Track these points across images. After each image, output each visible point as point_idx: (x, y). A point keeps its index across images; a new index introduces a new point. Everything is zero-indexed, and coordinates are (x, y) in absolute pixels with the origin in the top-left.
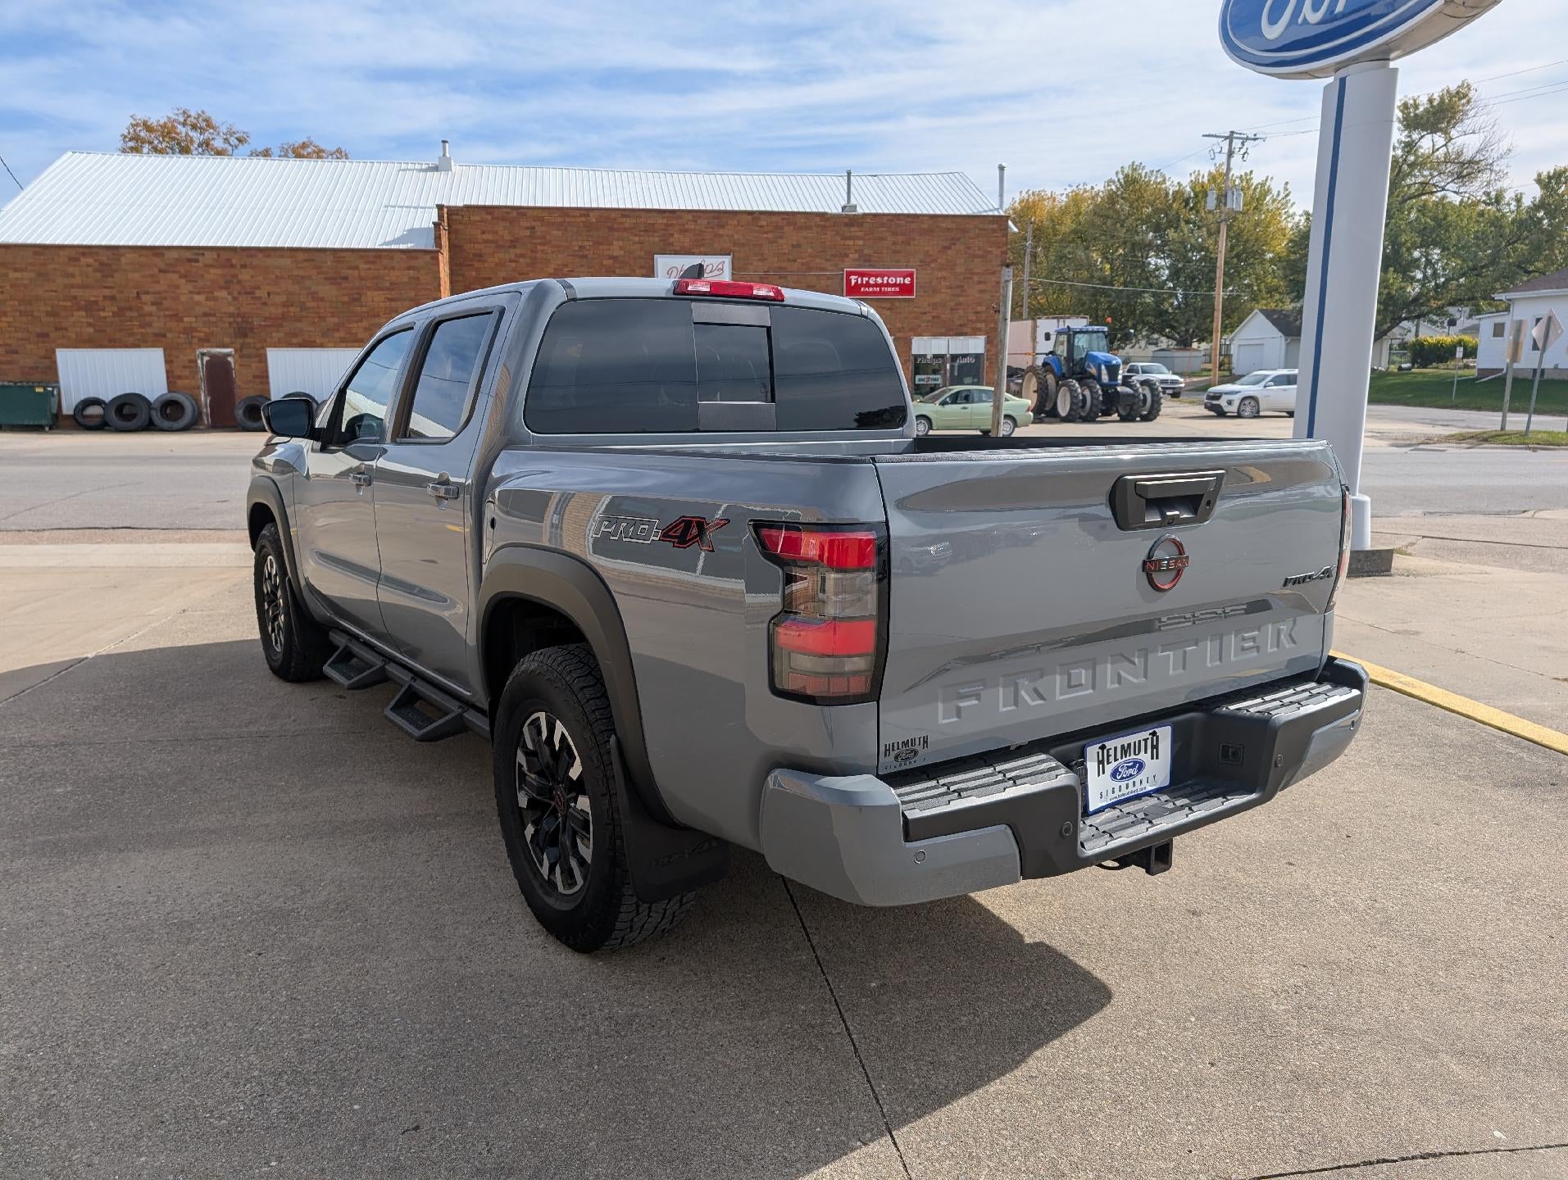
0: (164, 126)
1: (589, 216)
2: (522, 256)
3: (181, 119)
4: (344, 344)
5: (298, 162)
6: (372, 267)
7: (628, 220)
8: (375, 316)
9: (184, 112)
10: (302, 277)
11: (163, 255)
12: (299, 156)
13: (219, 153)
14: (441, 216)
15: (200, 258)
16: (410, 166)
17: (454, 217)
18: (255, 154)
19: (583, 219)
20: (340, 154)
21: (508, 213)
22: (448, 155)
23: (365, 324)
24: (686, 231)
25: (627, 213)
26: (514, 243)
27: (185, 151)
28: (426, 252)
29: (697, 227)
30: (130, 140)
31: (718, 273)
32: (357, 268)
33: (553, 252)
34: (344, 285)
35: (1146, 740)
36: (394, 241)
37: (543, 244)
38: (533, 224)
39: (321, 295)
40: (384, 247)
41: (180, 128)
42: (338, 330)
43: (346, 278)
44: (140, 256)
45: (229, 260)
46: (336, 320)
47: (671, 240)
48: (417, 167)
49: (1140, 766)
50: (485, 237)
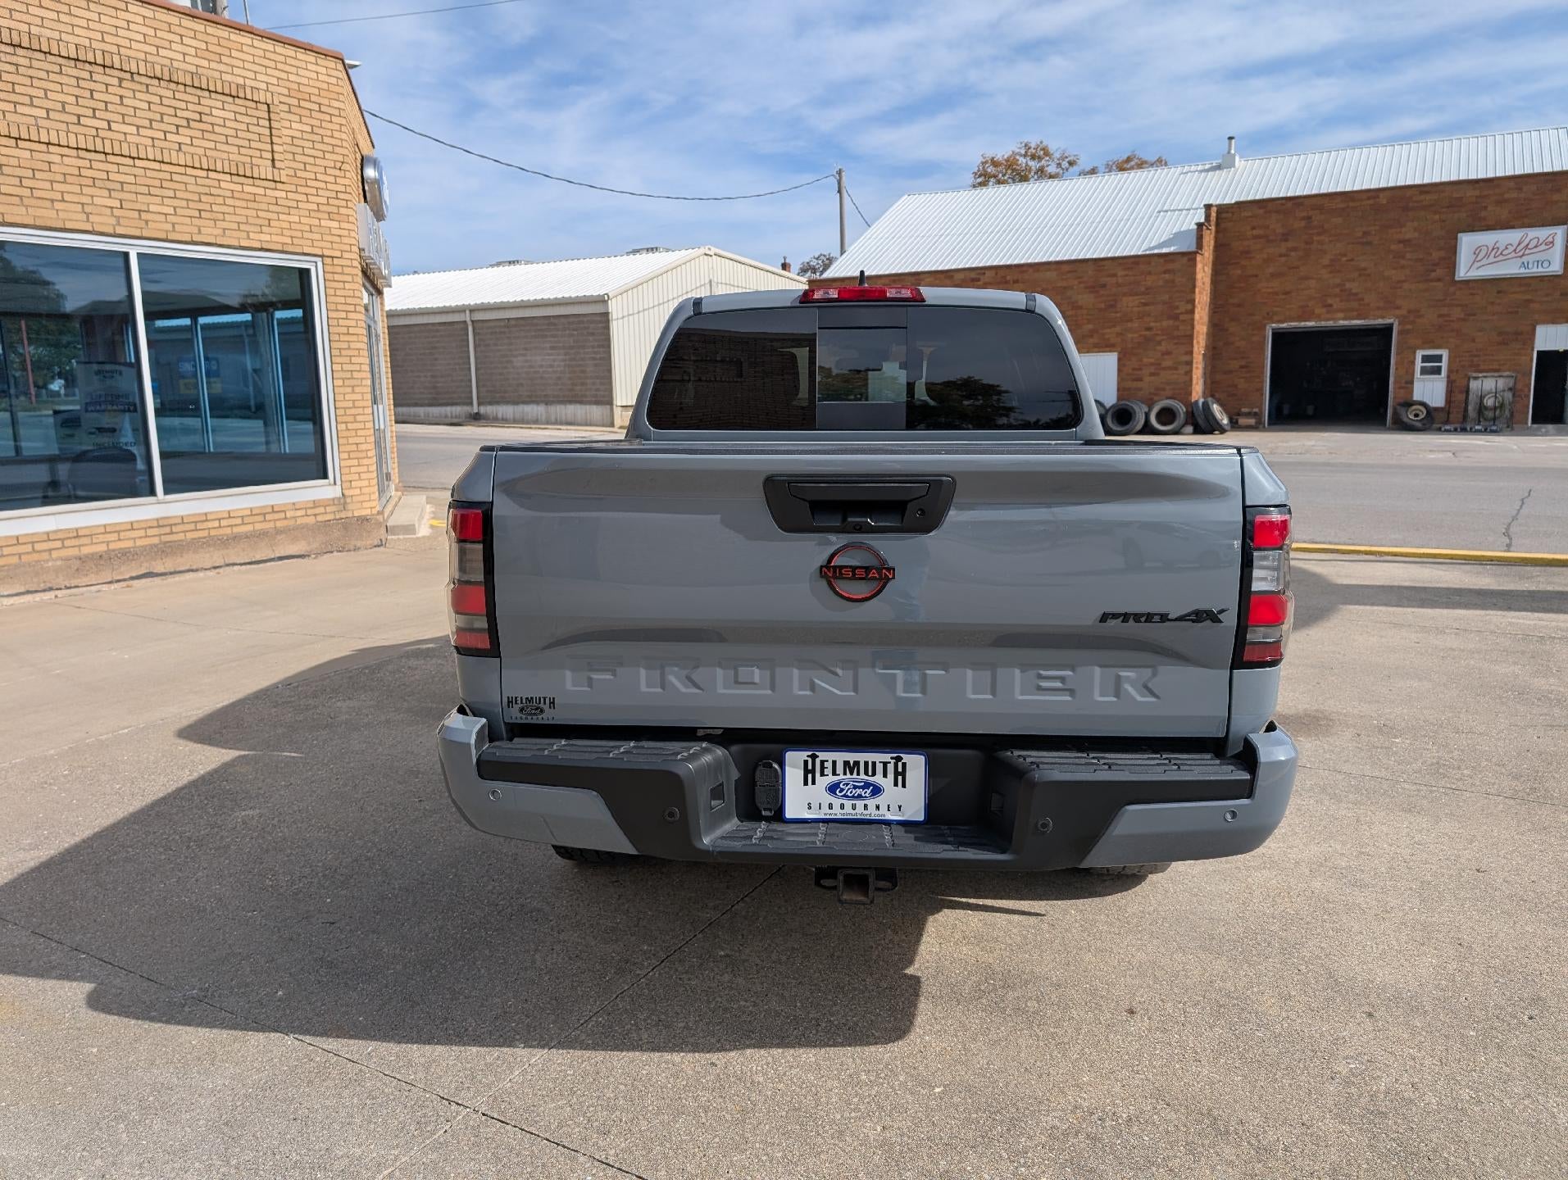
0: (1007, 161)
1: (1378, 197)
2: (1295, 249)
3: (1023, 152)
4: (1096, 350)
5: (1120, 175)
6: (1130, 273)
7: (1428, 197)
8: (1128, 321)
9: (1026, 145)
10: (1065, 288)
11: (952, 277)
12: (1121, 169)
13: (1051, 177)
14: (1208, 217)
15: (982, 277)
16: (1193, 168)
17: (1224, 215)
18: (1083, 173)
19: (1371, 202)
20: (1160, 162)
21: (1283, 204)
22: (1233, 152)
23: (1118, 329)
24: (1507, 201)
25: (1426, 189)
26: (1285, 237)
27: (1024, 179)
28: (1183, 254)
29: (1522, 195)
30: (980, 176)
31: (1543, 247)
32: (1114, 275)
33: (1331, 241)
34: (1102, 292)
35: (885, 764)
36: (1161, 245)
37: (1319, 234)
38: (1311, 213)
39: (1080, 304)
40: (1148, 252)
41: (1022, 160)
42: (1092, 336)
43: (1104, 286)
44: (936, 279)
45: (1005, 277)
46: (1090, 326)
47: (1483, 214)
48: (1200, 168)
49: (877, 790)
50: (1255, 232)
